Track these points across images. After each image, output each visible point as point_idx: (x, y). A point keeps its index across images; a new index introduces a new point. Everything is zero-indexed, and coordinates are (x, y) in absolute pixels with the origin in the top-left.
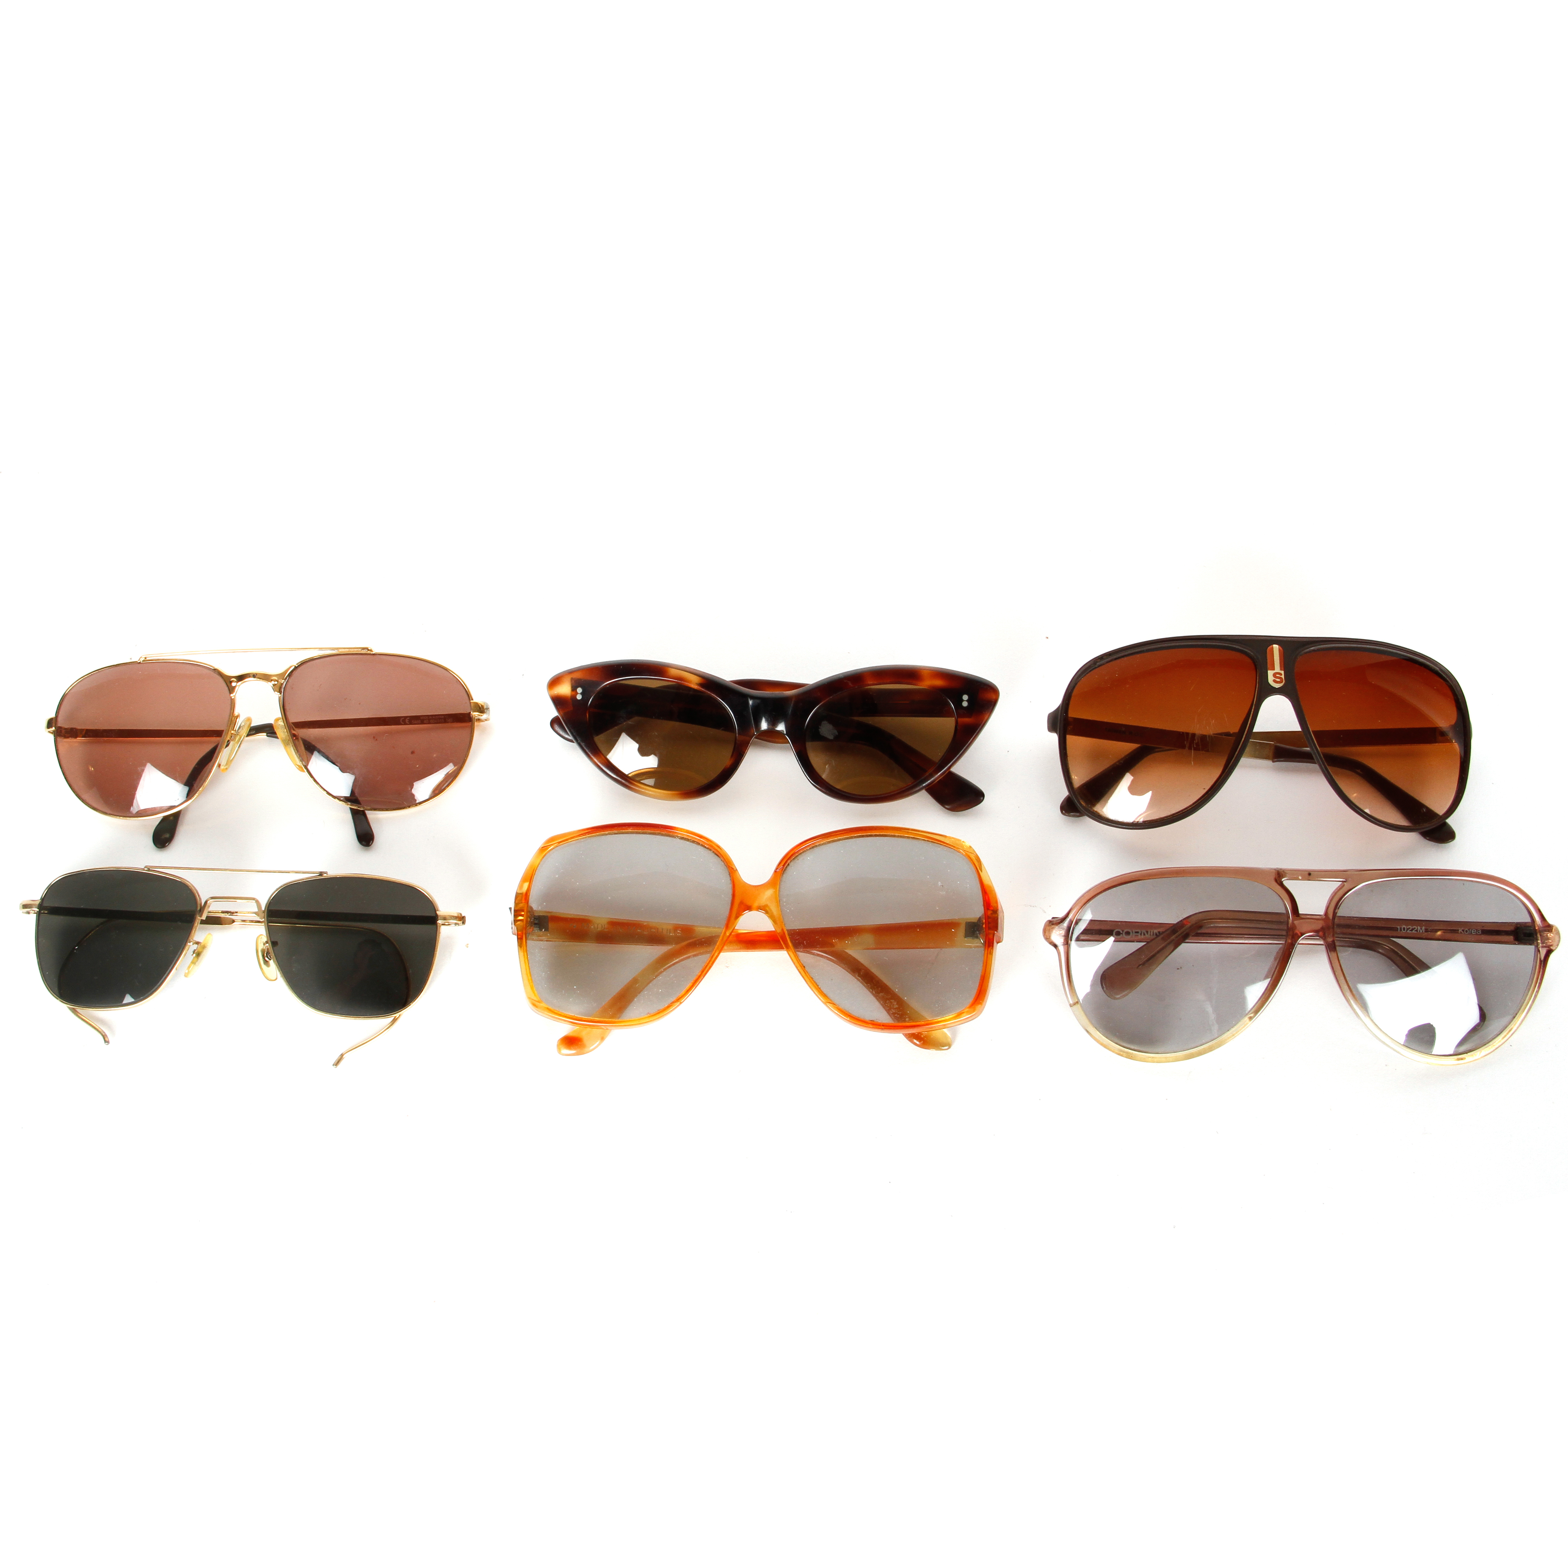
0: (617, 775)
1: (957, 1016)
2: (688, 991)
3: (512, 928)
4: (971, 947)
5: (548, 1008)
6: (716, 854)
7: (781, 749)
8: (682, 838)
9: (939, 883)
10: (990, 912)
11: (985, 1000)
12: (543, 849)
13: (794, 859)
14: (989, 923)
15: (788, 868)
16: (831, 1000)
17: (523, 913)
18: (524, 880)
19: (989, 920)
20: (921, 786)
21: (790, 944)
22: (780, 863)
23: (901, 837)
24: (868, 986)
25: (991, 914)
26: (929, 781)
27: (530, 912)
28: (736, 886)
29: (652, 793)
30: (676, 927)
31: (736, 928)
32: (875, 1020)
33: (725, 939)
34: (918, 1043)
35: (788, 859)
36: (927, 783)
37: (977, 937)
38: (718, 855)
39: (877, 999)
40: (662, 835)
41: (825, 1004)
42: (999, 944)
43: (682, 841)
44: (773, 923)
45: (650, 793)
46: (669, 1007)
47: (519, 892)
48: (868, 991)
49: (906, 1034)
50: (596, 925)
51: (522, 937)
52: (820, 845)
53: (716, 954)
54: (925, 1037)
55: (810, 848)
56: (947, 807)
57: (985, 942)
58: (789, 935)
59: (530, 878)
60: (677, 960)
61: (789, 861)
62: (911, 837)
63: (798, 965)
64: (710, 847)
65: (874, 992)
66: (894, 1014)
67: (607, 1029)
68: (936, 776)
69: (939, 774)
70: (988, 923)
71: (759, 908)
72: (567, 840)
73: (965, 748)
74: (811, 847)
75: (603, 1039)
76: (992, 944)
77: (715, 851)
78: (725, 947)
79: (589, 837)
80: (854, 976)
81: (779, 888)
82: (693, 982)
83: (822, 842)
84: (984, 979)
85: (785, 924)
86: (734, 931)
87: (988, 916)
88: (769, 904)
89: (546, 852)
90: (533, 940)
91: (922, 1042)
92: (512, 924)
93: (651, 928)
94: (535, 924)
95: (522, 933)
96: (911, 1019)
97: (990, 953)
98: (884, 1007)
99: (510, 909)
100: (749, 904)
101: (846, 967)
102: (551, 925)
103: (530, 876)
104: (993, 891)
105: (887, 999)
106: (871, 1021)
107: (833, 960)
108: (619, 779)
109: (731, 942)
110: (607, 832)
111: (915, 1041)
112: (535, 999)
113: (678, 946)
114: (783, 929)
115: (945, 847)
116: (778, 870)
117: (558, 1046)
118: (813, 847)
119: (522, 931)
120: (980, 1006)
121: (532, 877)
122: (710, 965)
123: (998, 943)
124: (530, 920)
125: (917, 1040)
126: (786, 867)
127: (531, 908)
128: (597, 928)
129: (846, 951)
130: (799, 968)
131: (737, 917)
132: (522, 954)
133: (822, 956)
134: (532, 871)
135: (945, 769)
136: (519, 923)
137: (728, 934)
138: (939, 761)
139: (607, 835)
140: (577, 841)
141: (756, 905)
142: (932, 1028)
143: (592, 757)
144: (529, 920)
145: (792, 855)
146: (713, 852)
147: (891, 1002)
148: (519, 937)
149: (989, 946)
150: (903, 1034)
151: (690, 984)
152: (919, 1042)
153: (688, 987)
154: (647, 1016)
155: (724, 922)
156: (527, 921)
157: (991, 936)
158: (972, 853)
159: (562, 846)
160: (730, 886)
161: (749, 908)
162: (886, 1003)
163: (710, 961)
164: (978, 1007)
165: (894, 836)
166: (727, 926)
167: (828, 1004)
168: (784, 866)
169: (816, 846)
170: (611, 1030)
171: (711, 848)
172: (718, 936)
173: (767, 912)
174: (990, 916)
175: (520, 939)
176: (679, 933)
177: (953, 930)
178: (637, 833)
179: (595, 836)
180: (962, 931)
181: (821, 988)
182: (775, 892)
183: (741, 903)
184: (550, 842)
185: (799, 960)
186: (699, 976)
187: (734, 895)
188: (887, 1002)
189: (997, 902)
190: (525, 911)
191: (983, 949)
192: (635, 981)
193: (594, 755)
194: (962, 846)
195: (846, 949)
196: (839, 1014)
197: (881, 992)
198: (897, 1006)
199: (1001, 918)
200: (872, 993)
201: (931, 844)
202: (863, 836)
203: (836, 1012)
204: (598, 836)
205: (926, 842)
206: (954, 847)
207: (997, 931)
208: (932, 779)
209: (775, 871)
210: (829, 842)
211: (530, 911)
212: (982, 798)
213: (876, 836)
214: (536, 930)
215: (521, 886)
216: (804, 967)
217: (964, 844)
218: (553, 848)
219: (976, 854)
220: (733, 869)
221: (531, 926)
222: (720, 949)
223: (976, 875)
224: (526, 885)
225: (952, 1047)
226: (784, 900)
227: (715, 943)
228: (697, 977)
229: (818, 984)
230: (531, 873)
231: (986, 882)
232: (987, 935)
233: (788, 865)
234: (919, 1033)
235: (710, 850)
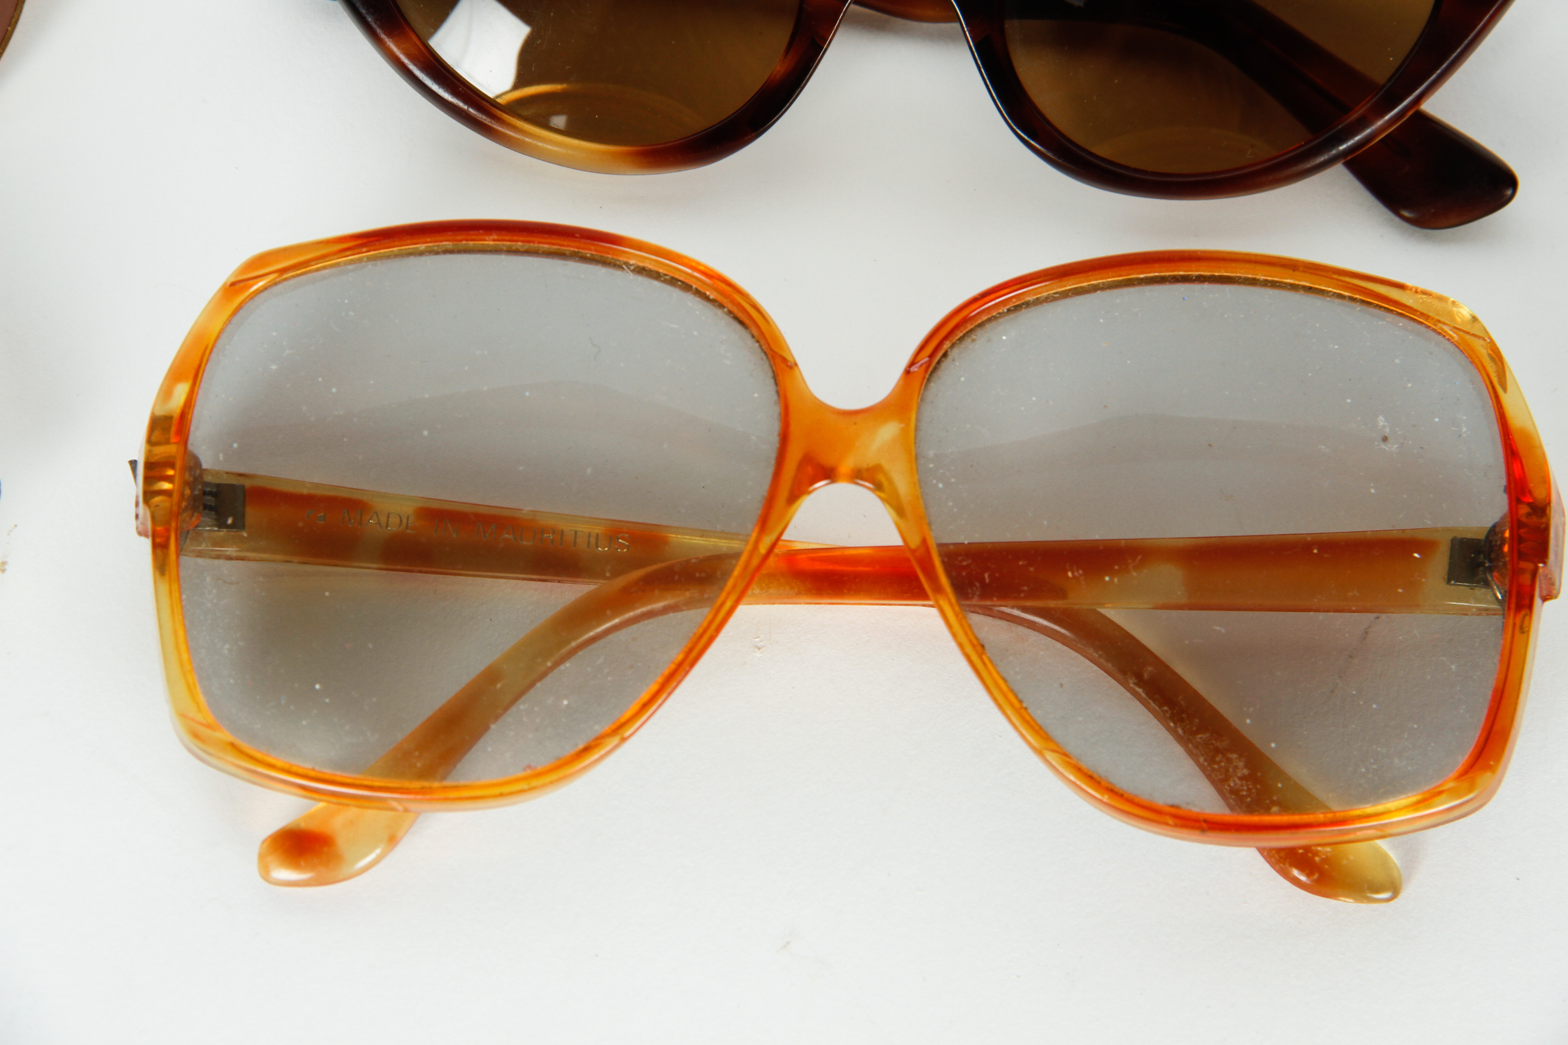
0: (455, 93)
1: (1418, 803)
2: (645, 706)
3: (137, 516)
4: (1464, 612)
5: (232, 745)
6: (736, 319)
7: (930, 37)
8: (641, 271)
9: (1381, 418)
10: (1524, 510)
11: (1504, 758)
12: (234, 287)
13: (961, 339)
14: (1521, 540)
15: (946, 364)
16: (1057, 744)
17: (171, 472)
18: (175, 375)
19: (1522, 531)
20: (1334, 152)
21: (944, 580)
22: (922, 348)
23: (1274, 285)
24: (1165, 712)
25: (1529, 515)
26: (1357, 138)
27: (190, 469)
28: (792, 409)
29: (556, 149)
30: (615, 531)
31: (784, 537)
32: (1184, 806)
33: (755, 562)
34: (1303, 878)
35: (945, 338)
36: (1351, 143)
37: (1487, 584)
38: (741, 323)
39: (1190, 753)
40: (584, 259)
41: (1039, 752)
42: (1547, 603)
43: (641, 279)
44: (897, 518)
45: (550, 147)
46: (587, 750)
47: (160, 412)
48: (1161, 727)
49: (1271, 850)
50: (383, 519)
51: (168, 540)
52: (1038, 302)
53: (729, 604)
54: (1326, 860)
55: (1009, 310)
56: (1406, 214)
57: (1508, 595)
58: (941, 555)
59: (193, 372)
60: (617, 621)
61: (947, 345)
62: (1304, 287)
63: (964, 640)
64: (719, 298)
65: (1180, 731)
66: (1234, 792)
67: (406, 810)
68: (1380, 123)
69: (1387, 117)
70: (1517, 539)
71: (858, 476)
72: (306, 263)
73: (1466, 42)
74: (1011, 305)
75: (393, 840)
76: (1527, 601)
77: (735, 310)
78: (755, 589)
79: (370, 259)
80: (1124, 684)
81: (918, 420)
82: (660, 680)
83: (1045, 294)
84: (1501, 698)
85: (930, 524)
86: (780, 543)
87: (1519, 521)
88: (886, 465)
89: (242, 297)
90: (200, 554)
91: (1316, 876)
92: (137, 504)
93: (543, 530)
94: (205, 507)
95: (168, 530)
96: (1285, 808)
97: (1521, 627)
98: (1209, 777)
99: (133, 464)
100: (828, 460)
101: (1100, 656)
102: (252, 514)
103: (195, 365)
104: (1534, 447)
105: (1217, 751)
106: (1172, 806)
107: (1062, 635)
108: (461, 104)
109: (772, 576)
110: (422, 247)
111: (1295, 872)
112: (200, 718)
113: (620, 582)
114: (924, 541)
115: (1398, 318)
116: (914, 369)
117: (262, 857)
118: (1017, 308)
119: (168, 523)
120: (1488, 774)
121: (199, 366)
122: (710, 632)
123: (1545, 599)
124: (192, 490)
125: (1301, 869)
126: (939, 362)
127: (197, 463)
128: (387, 526)
129: (1103, 611)
130: (969, 649)
131: (794, 496)
132: (164, 588)
133: (1032, 626)
134: (201, 351)
135: (1405, 103)
136: (157, 499)
137: (763, 549)
138: (1389, 80)
139: (421, 254)
140: (334, 270)
141: (847, 465)
142: (1348, 832)
143: (383, 36)
144: (188, 492)
145: (957, 327)
146: (730, 312)
147: (1229, 761)
148: (158, 540)
149: (1519, 607)
150: (1261, 850)
151: (654, 688)
152: (1308, 875)
153: (645, 696)
154: (522, 774)
155: (755, 509)
156: (182, 495)
157: (1526, 579)
158: (1479, 337)
159: (291, 282)
160: (776, 410)
161: (829, 474)
162: (1212, 761)
163: (711, 623)
164: (1484, 779)
165: (1253, 282)
166: (763, 523)
167: (1050, 756)
168: (931, 356)
169: (1028, 304)
170: (418, 813)
171: (724, 301)
172: (736, 556)
173: (878, 487)
174: (1524, 519)
175: (160, 546)
176: (622, 546)
177: (1416, 555)
178: (511, 251)
179: (388, 257)
180: (1440, 562)
181: (1030, 711)
182: (905, 431)
183: (807, 460)
184: (257, 269)
185: (968, 629)
186: (680, 665)
187: (784, 437)
188: (1218, 759)
189: (1546, 481)
190: (178, 464)
191: (1498, 620)
192: (491, 676)
193: (390, 35)
194: (1451, 315)
195: (1102, 605)
196: (1079, 783)
197: (1201, 729)
198: (1246, 772)
199: (1557, 529)
200: (1173, 732)
201: (1358, 307)
202: (1162, 280)
203: (1072, 778)
204: (396, 256)
205: (1347, 302)
206: (1427, 317)
207: (1545, 563)
208: (1368, 131)
209: (907, 372)
210: (1065, 295)
211: (193, 464)
212: (1509, 192)
213: (1201, 279)
214: (209, 529)
215: (166, 392)
216: (983, 646)
217: (1454, 309)
218: (265, 289)
219: (1492, 340)
220: (784, 360)
221: (194, 509)
222: (740, 588)
223: (1490, 403)
224: (181, 391)
225: (1403, 895)
226: (931, 453)
227: (727, 574)
228: (673, 666)
229: (1021, 696)
230: (200, 355)
231: (1516, 419)
232: (1516, 573)
233: (945, 355)
234: (1307, 849)
235: (721, 306)
